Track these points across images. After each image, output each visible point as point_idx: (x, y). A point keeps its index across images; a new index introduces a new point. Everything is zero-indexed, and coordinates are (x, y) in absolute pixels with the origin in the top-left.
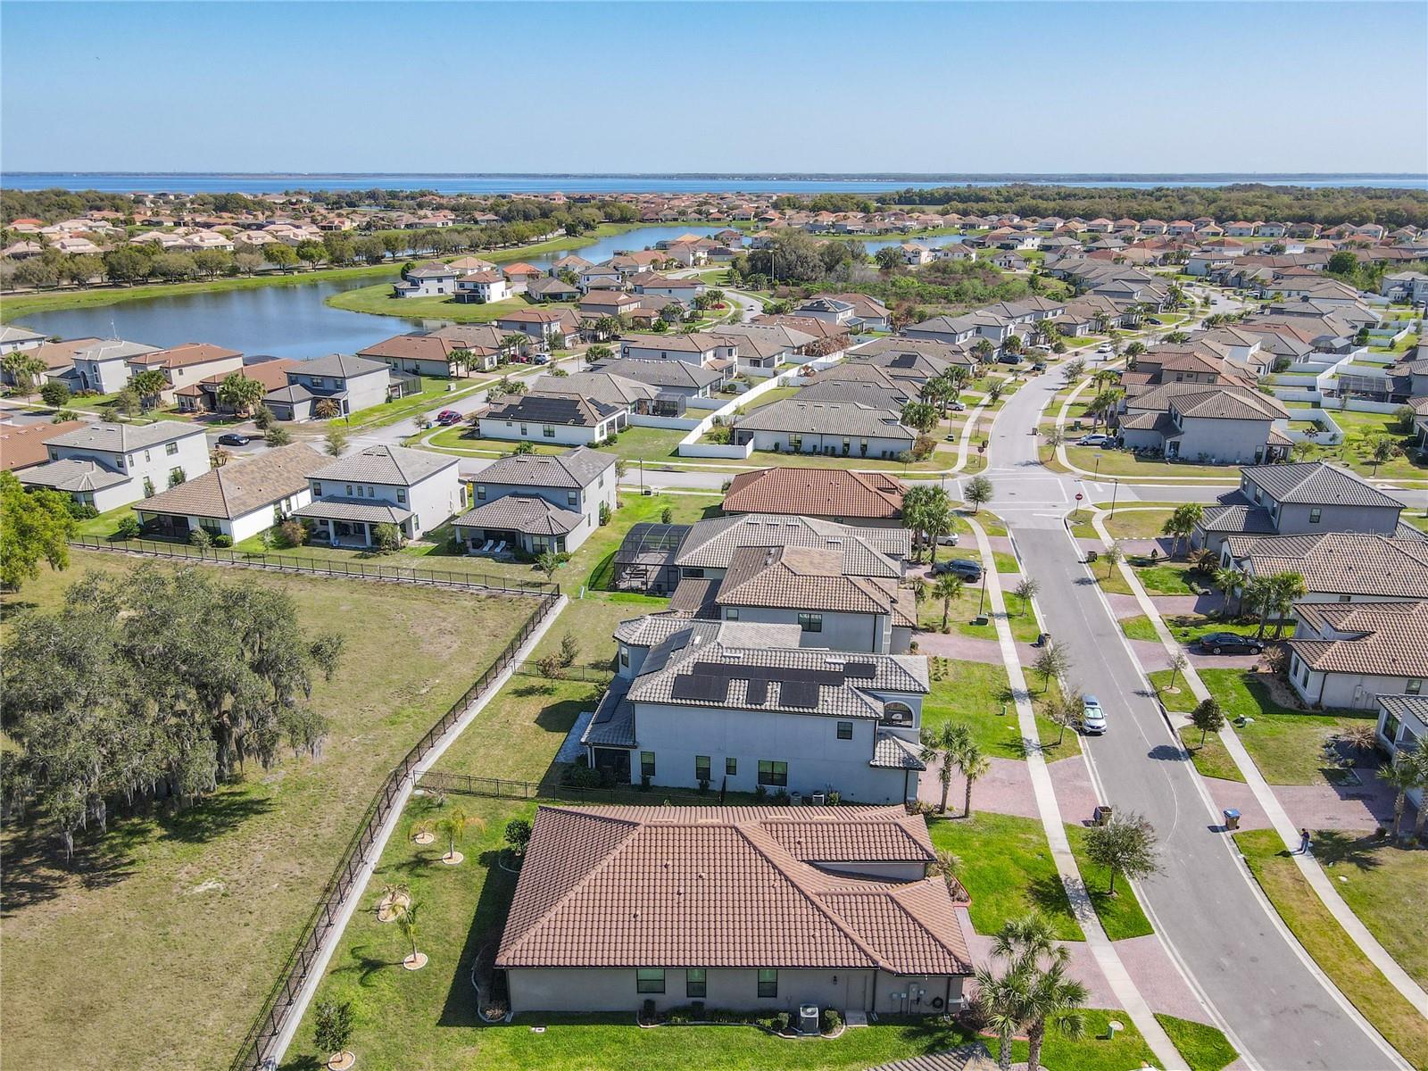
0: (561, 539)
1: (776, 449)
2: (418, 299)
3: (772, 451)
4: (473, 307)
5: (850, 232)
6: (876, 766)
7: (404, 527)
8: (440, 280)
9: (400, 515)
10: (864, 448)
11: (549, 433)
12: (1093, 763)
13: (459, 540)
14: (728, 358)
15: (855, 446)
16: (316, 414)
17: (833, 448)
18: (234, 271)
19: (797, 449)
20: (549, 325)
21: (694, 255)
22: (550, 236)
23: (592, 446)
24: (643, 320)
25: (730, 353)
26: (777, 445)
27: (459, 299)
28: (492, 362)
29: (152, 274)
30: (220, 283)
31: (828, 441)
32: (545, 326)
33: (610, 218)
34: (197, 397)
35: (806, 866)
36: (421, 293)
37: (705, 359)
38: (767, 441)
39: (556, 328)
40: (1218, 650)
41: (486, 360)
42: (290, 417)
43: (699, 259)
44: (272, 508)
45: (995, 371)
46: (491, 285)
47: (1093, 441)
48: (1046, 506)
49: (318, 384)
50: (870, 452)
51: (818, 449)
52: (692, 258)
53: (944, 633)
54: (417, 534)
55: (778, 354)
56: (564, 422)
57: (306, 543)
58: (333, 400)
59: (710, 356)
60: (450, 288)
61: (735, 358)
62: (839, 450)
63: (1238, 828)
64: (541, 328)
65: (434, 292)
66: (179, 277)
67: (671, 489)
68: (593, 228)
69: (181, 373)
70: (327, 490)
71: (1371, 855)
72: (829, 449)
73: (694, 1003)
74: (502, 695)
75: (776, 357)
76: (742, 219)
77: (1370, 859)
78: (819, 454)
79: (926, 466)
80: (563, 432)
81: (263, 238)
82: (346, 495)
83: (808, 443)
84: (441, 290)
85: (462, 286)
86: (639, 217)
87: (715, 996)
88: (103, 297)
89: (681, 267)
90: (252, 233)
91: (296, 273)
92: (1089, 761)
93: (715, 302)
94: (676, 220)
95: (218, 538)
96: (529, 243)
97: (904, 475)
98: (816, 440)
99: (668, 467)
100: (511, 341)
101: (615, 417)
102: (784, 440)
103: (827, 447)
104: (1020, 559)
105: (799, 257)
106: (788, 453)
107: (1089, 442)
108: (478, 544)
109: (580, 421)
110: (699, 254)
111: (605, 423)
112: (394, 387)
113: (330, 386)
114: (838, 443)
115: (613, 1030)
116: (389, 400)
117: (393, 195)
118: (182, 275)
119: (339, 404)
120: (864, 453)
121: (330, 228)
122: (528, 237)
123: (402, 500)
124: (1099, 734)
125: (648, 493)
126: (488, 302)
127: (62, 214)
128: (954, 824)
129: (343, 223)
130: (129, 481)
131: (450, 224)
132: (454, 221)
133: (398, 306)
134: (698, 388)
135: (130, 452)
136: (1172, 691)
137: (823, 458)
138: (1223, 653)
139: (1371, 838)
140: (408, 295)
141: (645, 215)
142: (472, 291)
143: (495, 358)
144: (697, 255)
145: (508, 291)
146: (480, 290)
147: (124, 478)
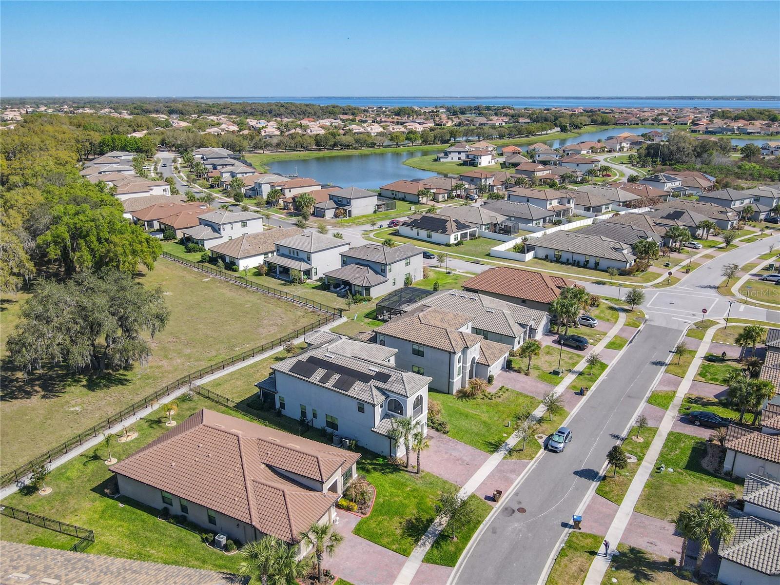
0: (368, 289)
1: (546, 258)
2: (447, 162)
3: (544, 260)
4: (471, 168)
5: (749, 133)
6: (374, 431)
7: (308, 273)
8: (460, 153)
9: (304, 266)
10: (597, 264)
11: (429, 236)
12: (534, 466)
13: (326, 283)
14: (567, 205)
15: (592, 262)
16: (336, 216)
17: (578, 262)
18: (373, 145)
19: (558, 260)
20: (486, 179)
21: (620, 145)
22: (549, 132)
23: (448, 245)
24: (549, 181)
25: (569, 202)
26: (547, 256)
27: (465, 164)
28: (444, 197)
29: (335, 145)
30: (365, 150)
31: (576, 258)
32: (483, 180)
33: (594, 122)
34: (290, 203)
35: (264, 466)
36: (449, 160)
37: (550, 204)
38: (542, 253)
39: (490, 181)
40: (697, 423)
41: (441, 196)
42: (323, 216)
43: (623, 147)
44: (263, 256)
45: (754, 227)
46: (482, 157)
47: (771, 278)
48: (688, 314)
49: (340, 201)
50: (600, 267)
51: (570, 261)
52: (618, 147)
53: (526, 375)
54: (315, 278)
55: (606, 205)
56: (436, 231)
57: (267, 274)
58: (344, 209)
59: (555, 203)
60: (463, 156)
61: (572, 205)
62: (582, 264)
63: (580, 529)
64: (481, 181)
65: (456, 160)
66: (347, 147)
67: (466, 273)
68: (580, 128)
69: (290, 191)
70: (282, 251)
71: (653, 573)
72: (576, 262)
73: (182, 515)
74: (270, 358)
75: (604, 207)
76: (682, 124)
77: (649, 575)
78: (570, 264)
79: (631, 279)
80: (437, 236)
81: (400, 129)
82: (288, 254)
83: (565, 257)
84: (459, 159)
85: (468, 157)
86: (614, 121)
87: (192, 516)
88: (310, 155)
89: (610, 151)
90: (395, 127)
91: (401, 147)
92: (533, 465)
93: (605, 173)
94: (637, 124)
95: (231, 266)
96: (535, 135)
97: (610, 283)
98: (570, 256)
99: (478, 261)
100: (458, 187)
101: (468, 231)
102: (552, 253)
103: (575, 261)
104: (631, 342)
105: (678, 148)
106: (552, 261)
107: (768, 278)
108: (337, 286)
109: (444, 231)
110: (624, 144)
111: (459, 234)
112: (379, 206)
113: (344, 202)
114: (582, 259)
115: (145, 515)
116: (375, 212)
117: (488, 108)
118: (349, 146)
119: (346, 211)
120: (596, 267)
121: (441, 125)
122: (534, 132)
123: (308, 260)
124: (556, 452)
125: (449, 273)
126: (479, 166)
127: (330, 116)
128: (407, 475)
129: (448, 122)
130: (222, 237)
131: (504, 124)
132: (506, 123)
133: (436, 166)
134: (533, 220)
135: (222, 224)
136: (636, 440)
137: (571, 267)
138: (701, 425)
139: (664, 563)
140: (442, 160)
141: (618, 121)
142: (472, 160)
143: (446, 195)
144: (623, 145)
145: (493, 161)
146: (476, 159)
147: (220, 236)
